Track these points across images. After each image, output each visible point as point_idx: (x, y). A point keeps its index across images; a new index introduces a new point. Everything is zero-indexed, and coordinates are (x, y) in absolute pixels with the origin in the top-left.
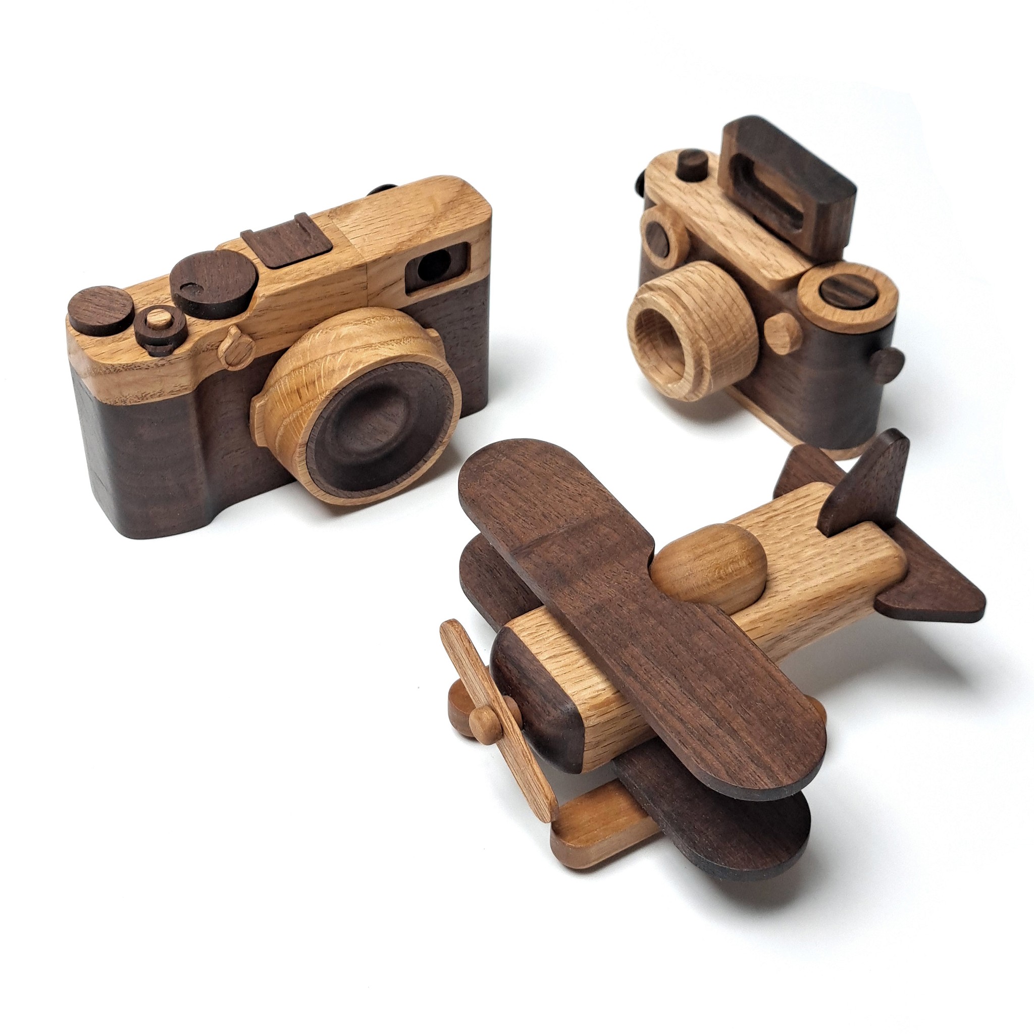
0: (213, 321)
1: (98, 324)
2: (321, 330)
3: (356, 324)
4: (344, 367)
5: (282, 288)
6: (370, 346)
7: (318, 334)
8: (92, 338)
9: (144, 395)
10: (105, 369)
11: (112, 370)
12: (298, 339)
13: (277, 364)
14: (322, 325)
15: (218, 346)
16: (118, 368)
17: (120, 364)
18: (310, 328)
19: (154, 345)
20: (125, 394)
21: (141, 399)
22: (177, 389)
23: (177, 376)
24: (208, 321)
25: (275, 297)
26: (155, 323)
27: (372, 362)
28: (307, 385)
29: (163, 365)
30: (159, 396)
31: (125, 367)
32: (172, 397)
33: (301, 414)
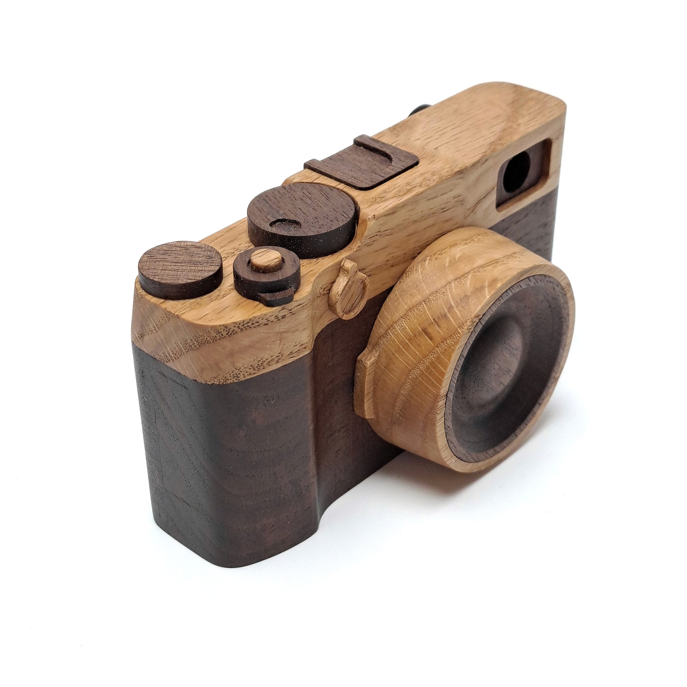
0: (320, 259)
1: (189, 281)
2: (428, 258)
3: (466, 244)
4: (479, 290)
5: (391, 206)
6: (495, 262)
7: (427, 263)
8: (182, 301)
9: (260, 363)
10: (214, 334)
11: (224, 333)
12: (402, 274)
13: (383, 308)
14: (426, 252)
15: (330, 290)
16: (233, 328)
17: (234, 323)
18: (414, 258)
19: (269, 292)
20: (239, 365)
21: (257, 369)
22: (297, 348)
23: (297, 330)
24: (315, 260)
25: (385, 218)
26: (266, 265)
27: (509, 278)
28: (436, 322)
29: (284, 317)
30: (278, 362)
31: (240, 325)
32: (291, 360)
33: (438, 358)
